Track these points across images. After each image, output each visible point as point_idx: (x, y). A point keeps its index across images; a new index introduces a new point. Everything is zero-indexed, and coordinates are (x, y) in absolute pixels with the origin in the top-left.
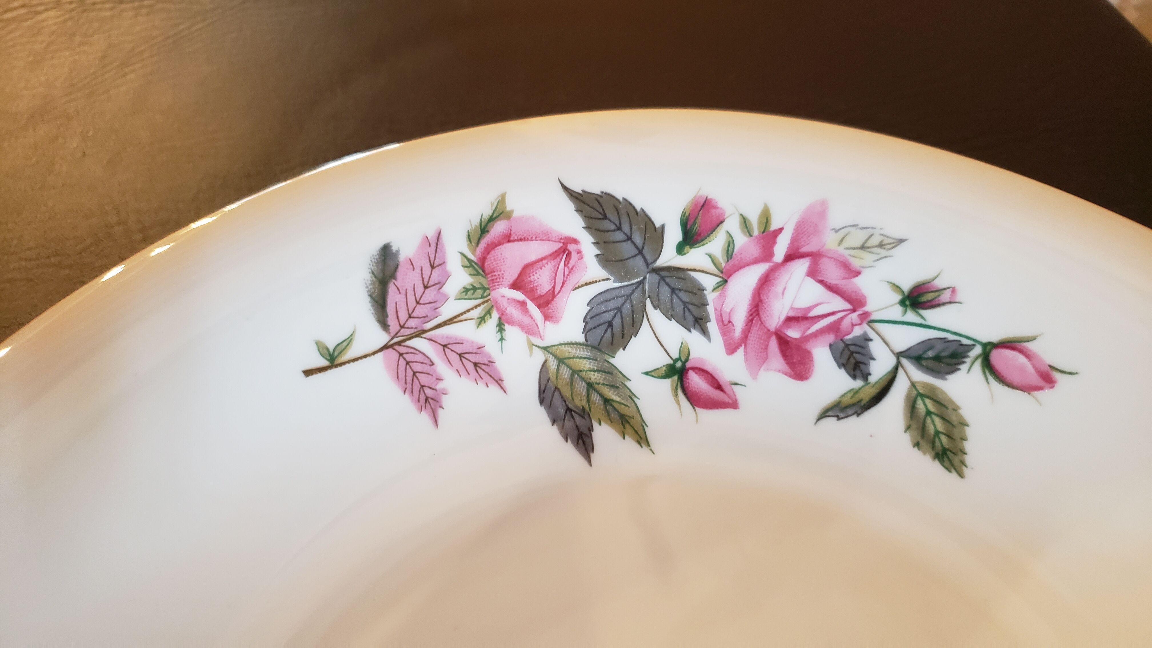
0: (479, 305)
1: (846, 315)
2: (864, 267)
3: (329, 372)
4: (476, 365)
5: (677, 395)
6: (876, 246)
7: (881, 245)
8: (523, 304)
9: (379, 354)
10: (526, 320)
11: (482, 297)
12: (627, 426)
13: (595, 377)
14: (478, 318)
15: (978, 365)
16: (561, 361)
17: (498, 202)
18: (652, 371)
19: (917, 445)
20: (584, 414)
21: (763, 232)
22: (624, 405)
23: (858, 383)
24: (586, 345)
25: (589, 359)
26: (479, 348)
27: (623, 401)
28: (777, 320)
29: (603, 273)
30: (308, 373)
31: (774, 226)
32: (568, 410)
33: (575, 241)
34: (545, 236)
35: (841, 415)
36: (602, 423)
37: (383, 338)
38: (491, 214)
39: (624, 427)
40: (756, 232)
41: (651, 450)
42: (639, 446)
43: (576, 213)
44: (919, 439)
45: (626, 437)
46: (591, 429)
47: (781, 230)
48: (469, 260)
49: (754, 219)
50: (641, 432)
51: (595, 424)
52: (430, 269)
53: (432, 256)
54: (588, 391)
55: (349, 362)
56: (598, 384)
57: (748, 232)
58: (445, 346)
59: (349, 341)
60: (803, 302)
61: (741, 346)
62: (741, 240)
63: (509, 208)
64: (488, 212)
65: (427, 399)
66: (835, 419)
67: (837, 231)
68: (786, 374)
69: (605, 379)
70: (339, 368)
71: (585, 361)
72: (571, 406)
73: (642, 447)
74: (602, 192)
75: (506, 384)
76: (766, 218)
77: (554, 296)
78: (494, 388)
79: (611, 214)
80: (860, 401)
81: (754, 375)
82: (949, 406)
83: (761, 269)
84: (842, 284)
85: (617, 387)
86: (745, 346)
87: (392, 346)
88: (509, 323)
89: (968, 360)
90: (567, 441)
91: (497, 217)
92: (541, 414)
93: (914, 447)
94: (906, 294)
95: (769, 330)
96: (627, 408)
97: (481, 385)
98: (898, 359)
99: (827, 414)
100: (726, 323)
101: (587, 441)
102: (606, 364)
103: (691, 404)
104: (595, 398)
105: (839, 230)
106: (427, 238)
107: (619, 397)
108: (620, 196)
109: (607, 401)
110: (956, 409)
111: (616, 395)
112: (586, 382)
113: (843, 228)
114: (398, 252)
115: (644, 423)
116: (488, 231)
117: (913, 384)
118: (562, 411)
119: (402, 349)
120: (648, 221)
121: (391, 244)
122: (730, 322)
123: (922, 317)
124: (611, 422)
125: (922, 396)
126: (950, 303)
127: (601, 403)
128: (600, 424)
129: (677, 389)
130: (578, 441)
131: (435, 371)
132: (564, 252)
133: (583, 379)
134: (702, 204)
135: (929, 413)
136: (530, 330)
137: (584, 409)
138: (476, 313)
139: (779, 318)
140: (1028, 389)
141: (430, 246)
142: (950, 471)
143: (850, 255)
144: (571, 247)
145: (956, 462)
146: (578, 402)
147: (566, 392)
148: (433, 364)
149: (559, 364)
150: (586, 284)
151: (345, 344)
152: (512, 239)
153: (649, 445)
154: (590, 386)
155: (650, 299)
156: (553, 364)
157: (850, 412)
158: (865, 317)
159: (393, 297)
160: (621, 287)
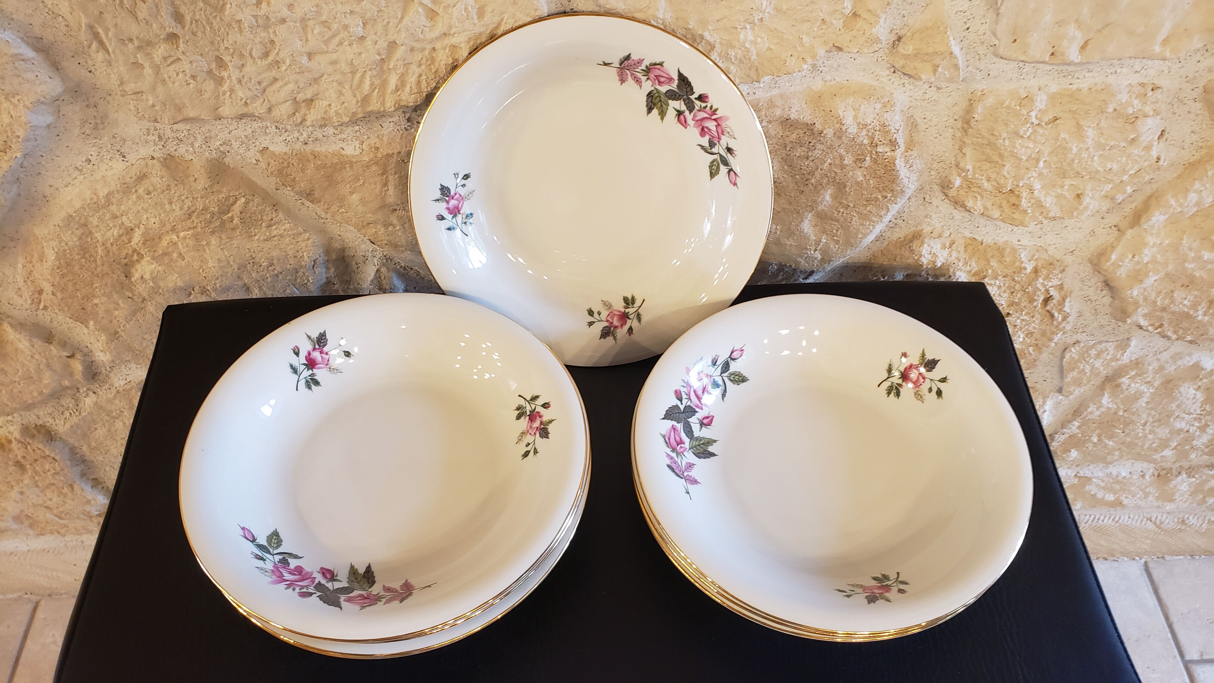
8: (655, 80)
29: (676, 87)
49: (714, 108)
60: (711, 128)
76: (716, 110)
79: (685, 82)
120: (692, 89)
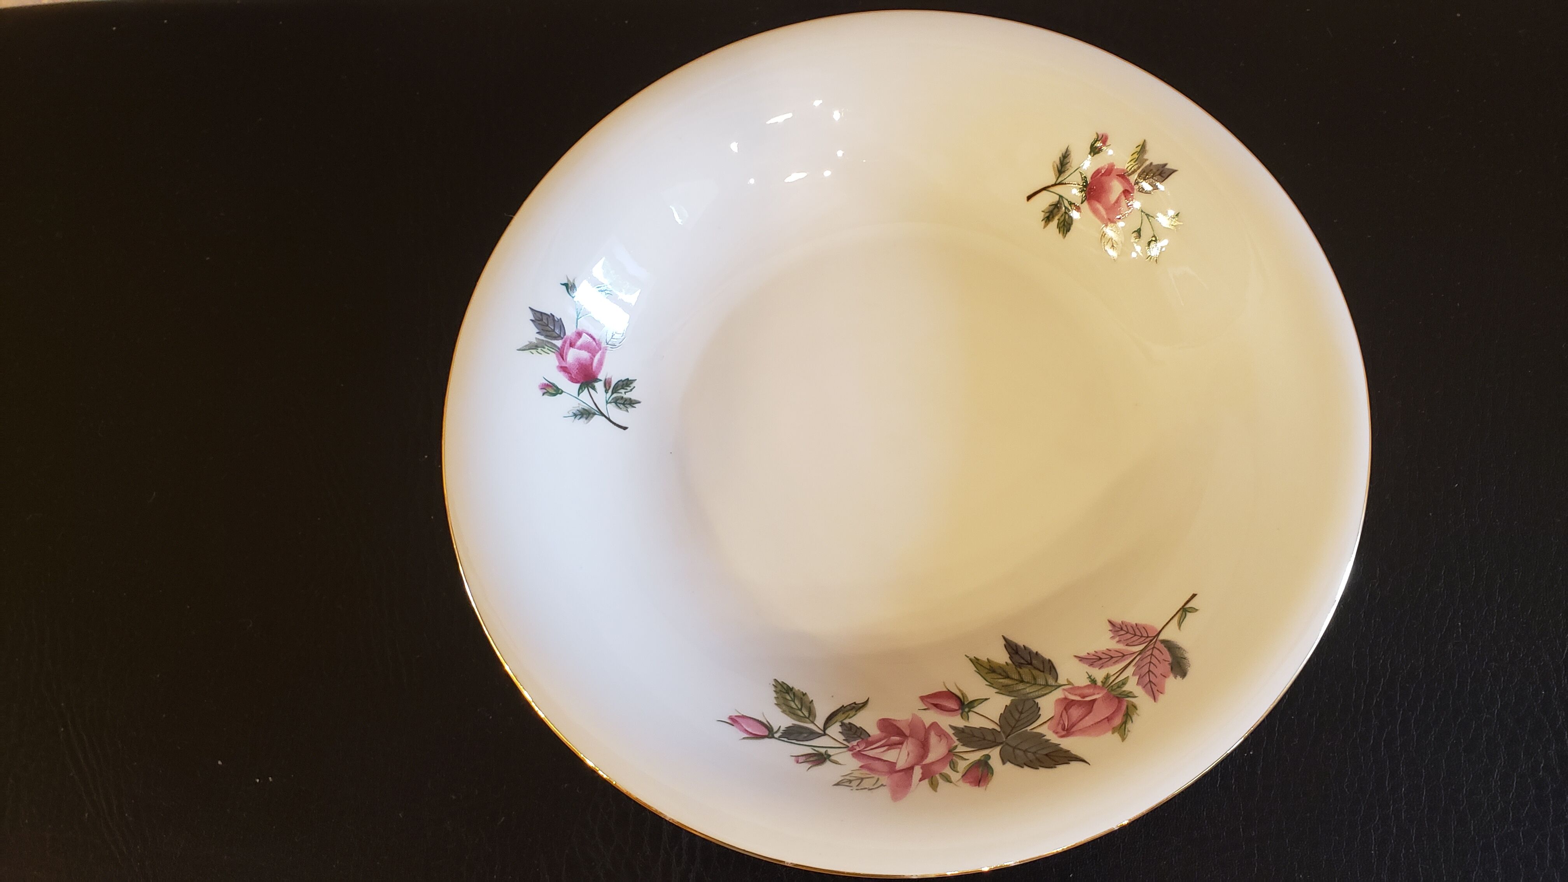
0: (1111, 683)
1: (864, 749)
2: (858, 770)
3: (1183, 604)
4: (1100, 659)
5: (962, 694)
6: (853, 780)
7: (850, 781)
9: (1160, 629)
10: (1078, 692)
11: (1112, 686)
12: (989, 668)
13: (1021, 686)
14: (1110, 677)
15: (775, 729)
16: (1047, 685)
17: (1125, 734)
18: (983, 701)
19: (805, 694)
20: (1019, 665)
21: (932, 777)
22: (995, 679)
23: (847, 721)
24: (1033, 699)
25: (1028, 694)
26: (1102, 666)
27: (997, 680)
28: (909, 743)
30: (1194, 595)
31: (926, 781)
32: (1031, 664)
33: (1062, 737)
34: (1084, 731)
35: (854, 705)
36: (1005, 664)
37: (1162, 637)
38: (1127, 725)
39: (990, 666)
40: (938, 776)
41: (968, 657)
42: (977, 657)
43: (1069, 749)
44: (803, 698)
45: (987, 661)
46: (1011, 658)
47: (921, 780)
48: (1129, 697)
50: (979, 666)
51: (1009, 662)
52: (1151, 680)
53: (1153, 686)
54: (1022, 678)
55: (1175, 615)
56: (1017, 684)
57: (943, 775)
58: (1124, 655)
59: (1180, 624)
61: (928, 728)
62: (948, 770)
63: (1116, 735)
64: (1129, 726)
65: (1122, 629)
66: (857, 703)
67: (882, 785)
68: (894, 720)
69: (1013, 688)
70: (1178, 609)
71: (1031, 691)
72: (1030, 666)
73: (974, 657)
74: (1055, 767)
75: (1077, 660)
77: (1065, 709)
78: (1083, 654)
80: (843, 713)
81: (914, 715)
82: (788, 713)
83: (928, 761)
84: (870, 762)
85: (1003, 686)
86: (925, 728)
87: (1155, 637)
88: (1088, 685)
89: (781, 731)
90: (1024, 645)
91: (1121, 726)
92: (1046, 654)
93: (806, 693)
94: (827, 760)
95: (912, 737)
96: (992, 677)
97: (1092, 651)
98: (825, 733)
99: (862, 704)
100: (942, 736)
101: (1010, 650)
102: (1016, 695)
103: (951, 692)
104: (1016, 676)
105: (880, 786)
106: (1161, 693)
107: (999, 682)
108: (1042, 770)
109: (1008, 677)
110: (784, 712)
111: (1002, 682)
112: (1025, 682)
113: (878, 787)
114: (1175, 677)
115: (978, 672)
116: (1124, 715)
117: (813, 722)
118: (1034, 662)
119: (1149, 639)
121: (1181, 678)
122: (940, 736)
123: (815, 750)
124: (1000, 667)
125: (806, 717)
126: (798, 756)
127: (1010, 675)
128: (1006, 663)
129: (963, 697)
130: (1017, 648)
131: (1123, 643)
132: (1067, 729)
133: (1028, 683)
134: (981, 782)
135: (801, 710)
136: (1074, 689)
137: (1020, 668)
138: (1112, 679)
139: (907, 743)
140: (743, 717)
141: (1157, 690)
142: (783, 682)
143: (869, 774)
144: (1064, 733)
145: (779, 687)
146: (1027, 670)
147: (1035, 672)
148: (1126, 645)
149: (1047, 683)
150: (1045, 722)
151: (1181, 620)
152: (1106, 720)
153: (971, 660)
154: (1022, 681)
155: (998, 731)
156: (1051, 682)
157: (849, 708)
158: (851, 749)
159: (1168, 656)
160: (1022, 729)
